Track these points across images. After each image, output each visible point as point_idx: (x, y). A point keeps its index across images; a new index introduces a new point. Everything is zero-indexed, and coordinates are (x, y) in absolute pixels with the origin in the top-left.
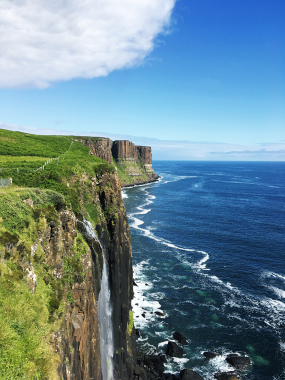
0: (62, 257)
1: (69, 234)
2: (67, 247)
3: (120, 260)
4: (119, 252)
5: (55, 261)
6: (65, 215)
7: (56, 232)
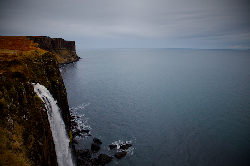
1: (30, 95)
2: (29, 103)
6: (27, 84)
7: (22, 94)
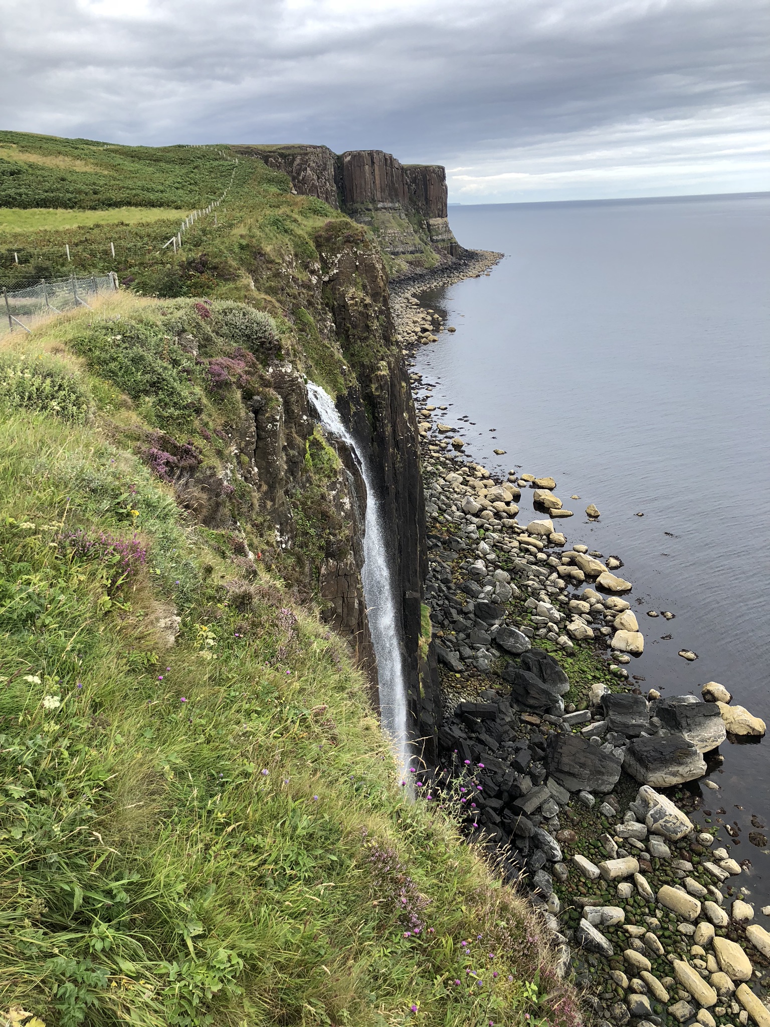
0: (286, 492)
1: (293, 430)
2: (294, 465)
3: (396, 482)
4: (394, 464)
5: (274, 504)
6: (282, 375)
7: (270, 425)
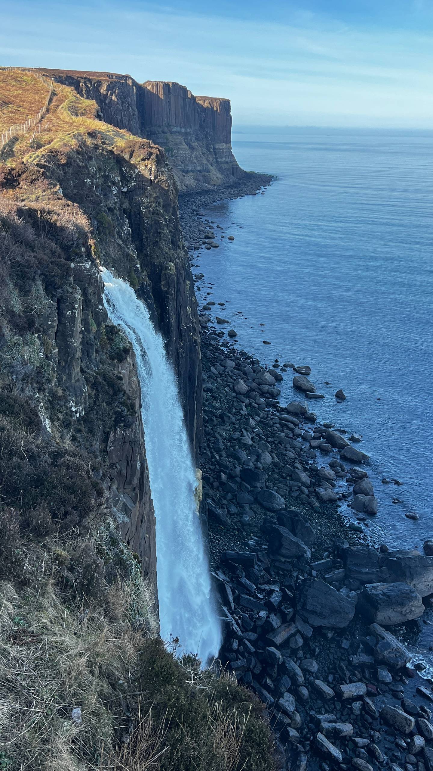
1: (90, 317)
3: (179, 365)
4: (177, 349)
6: (82, 270)
7: (69, 312)
